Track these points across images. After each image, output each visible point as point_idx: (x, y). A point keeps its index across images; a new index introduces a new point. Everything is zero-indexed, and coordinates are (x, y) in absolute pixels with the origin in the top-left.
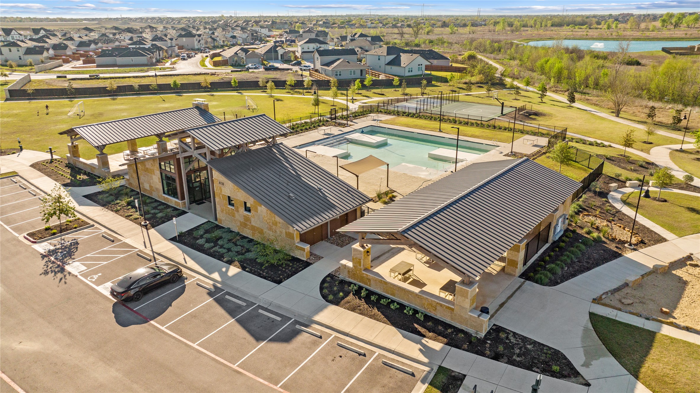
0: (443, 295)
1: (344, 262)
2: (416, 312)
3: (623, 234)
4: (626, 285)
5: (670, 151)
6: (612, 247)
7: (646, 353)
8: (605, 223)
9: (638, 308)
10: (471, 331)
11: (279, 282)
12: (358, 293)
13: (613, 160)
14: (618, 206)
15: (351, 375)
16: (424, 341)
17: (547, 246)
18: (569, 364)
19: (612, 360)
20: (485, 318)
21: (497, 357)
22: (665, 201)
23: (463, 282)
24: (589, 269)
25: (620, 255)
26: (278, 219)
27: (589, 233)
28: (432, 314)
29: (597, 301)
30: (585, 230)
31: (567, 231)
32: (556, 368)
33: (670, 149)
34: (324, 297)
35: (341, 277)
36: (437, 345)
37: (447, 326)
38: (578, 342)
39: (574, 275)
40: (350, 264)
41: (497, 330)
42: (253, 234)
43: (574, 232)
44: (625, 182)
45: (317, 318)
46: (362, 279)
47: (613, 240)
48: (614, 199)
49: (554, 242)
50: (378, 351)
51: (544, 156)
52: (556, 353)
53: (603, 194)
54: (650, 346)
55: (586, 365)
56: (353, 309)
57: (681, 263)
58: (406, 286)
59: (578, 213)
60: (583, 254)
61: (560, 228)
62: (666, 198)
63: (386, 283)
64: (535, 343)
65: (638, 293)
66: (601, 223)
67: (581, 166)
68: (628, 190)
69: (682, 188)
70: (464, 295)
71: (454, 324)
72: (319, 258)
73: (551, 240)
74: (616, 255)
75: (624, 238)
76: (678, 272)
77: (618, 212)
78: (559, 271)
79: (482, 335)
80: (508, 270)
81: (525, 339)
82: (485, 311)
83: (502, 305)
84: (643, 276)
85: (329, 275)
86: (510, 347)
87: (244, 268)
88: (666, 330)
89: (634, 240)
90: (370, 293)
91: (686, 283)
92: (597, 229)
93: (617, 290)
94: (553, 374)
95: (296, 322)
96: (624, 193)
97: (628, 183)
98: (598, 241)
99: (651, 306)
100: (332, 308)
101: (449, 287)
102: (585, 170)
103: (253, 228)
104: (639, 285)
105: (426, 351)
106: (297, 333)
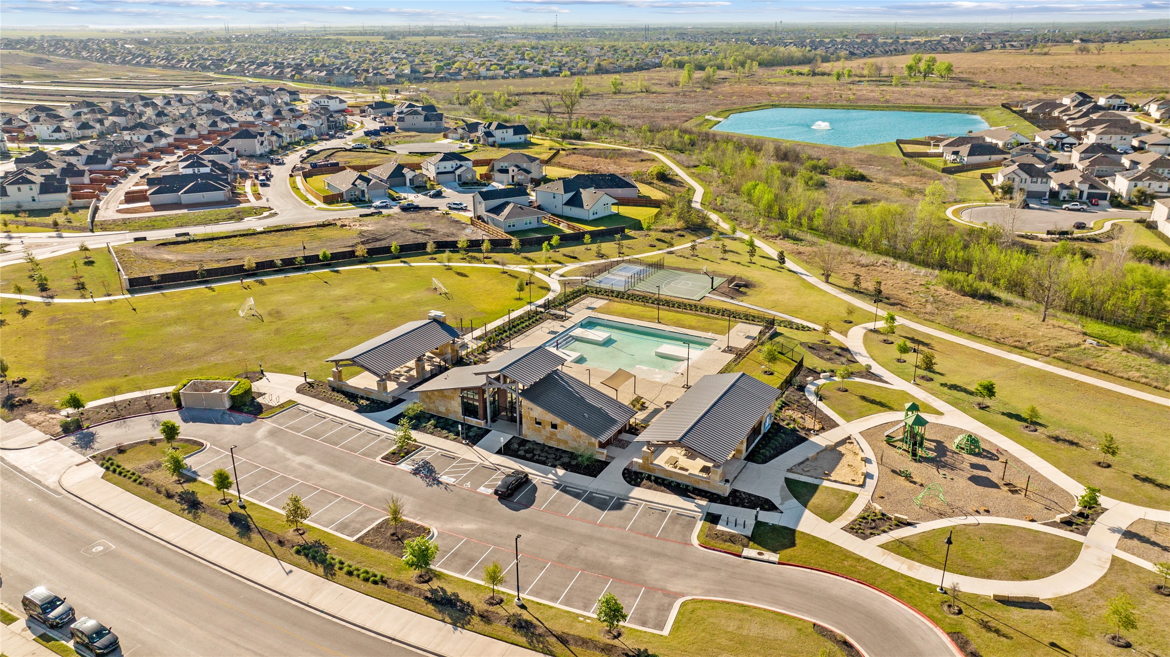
0: (701, 474)
1: (635, 460)
2: (687, 486)
3: (810, 423)
4: (808, 459)
5: (865, 331)
6: (802, 434)
7: (812, 495)
8: (800, 415)
9: (812, 473)
10: (721, 493)
11: (595, 476)
12: (649, 478)
13: (814, 349)
14: (813, 399)
15: (662, 522)
16: (696, 501)
17: (760, 436)
18: (773, 505)
19: (795, 501)
20: (728, 485)
21: (736, 505)
22: (846, 391)
23: (714, 466)
24: (786, 451)
25: (807, 439)
26: (582, 433)
27: (788, 424)
28: (697, 486)
29: (789, 470)
30: (785, 422)
31: (773, 424)
32: (766, 507)
33: (866, 328)
34: (629, 483)
35: (634, 469)
36: (704, 503)
37: (707, 492)
38: (778, 493)
39: (777, 456)
40: (640, 461)
41: (734, 492)
42: (558, 445)
43: (778, 424)
44: (819, 374)
45: (631, 495)
46: (649, 470)
47: (804, 429)
48: (809, 391)
49: (765, 434)
50: (672, 509)
51: (755, 350)
52: (767, 500)
53: (802, 388)
54: (815, 491)
55: (782, 504)
56: (649, 488)
57: (843, 442)
58: (677, 470)
59: (781, 409)
60: (783, 440)
61: (768, 423)
62: (847, 388)
63: (666, 471)
64: (755, 496)
65: (813, 464)
66: (797, 415)
67: (785, 358)
68: (820, 382)
69: (862, 377)
70: (716, 473)
71: (710, 490)
72: (613, 458)
73: (762, 432)
74: (804, 440)
75: (811, 427)
76: (840, 449)
77: (811, 404)
78: (768, 454)
79: (727, 494)
80: (737, 456)
81: (750, 495)
82: (727, 481)
83: (735, 478)
84: (818, 453)
85: (625, 469)
86: (742, 500)
87: (566, 469)
88: (826, 483)
89: (817, 427)
90: (657, 478)
91: (843, 455)
92: (794, 420)
93: (802, 463)
94: (765, 510)
95: (619, 499)
96: (817, 386)
97: (822, 375)
98: (794, 430)
99: (820, 471)
100: (637, 489)
101: (705, 469)
102: (789, 363)
103: (559, 440)
104: (815, 458)
105: (698, 506)
106: (623, 504)
